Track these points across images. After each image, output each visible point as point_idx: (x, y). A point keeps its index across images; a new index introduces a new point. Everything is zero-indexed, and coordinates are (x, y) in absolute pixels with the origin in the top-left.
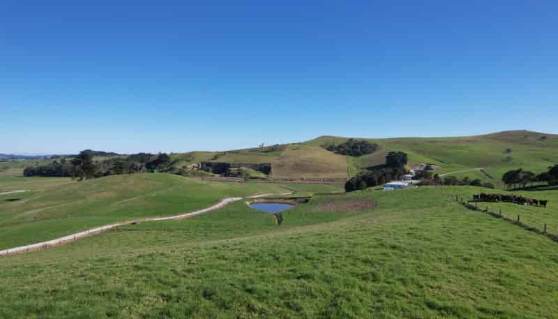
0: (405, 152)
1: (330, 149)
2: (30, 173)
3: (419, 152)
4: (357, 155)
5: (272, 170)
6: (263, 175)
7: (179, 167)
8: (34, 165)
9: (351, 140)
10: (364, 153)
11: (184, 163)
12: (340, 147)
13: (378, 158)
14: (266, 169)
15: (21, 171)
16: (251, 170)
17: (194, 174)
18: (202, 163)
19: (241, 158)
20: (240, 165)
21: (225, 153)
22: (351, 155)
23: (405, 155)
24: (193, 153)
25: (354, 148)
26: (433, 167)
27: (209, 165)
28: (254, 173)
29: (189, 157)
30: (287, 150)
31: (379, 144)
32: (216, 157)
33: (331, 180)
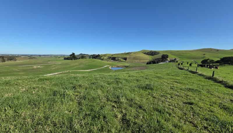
0: (167, 54)
1: (145, 53)
2: (65, 59)
3: (172, 55)
4: (153, 55)
5: (127, 59)
6: (124, 61)
7: (102, 58)
8: (66, 57)
9: (151, 51)
10: (155, 55)
11: (104, 57)
12: (148, 53)
13: (159, 56)
14: (125, 59)
15: (63, 59)
16: (121, 59)
17: (106, 60)
18: (109, 57)
19: (119, 56)
20: (119, 58)
21: (115, 54)
22: (151, 55)
23: (168, 55)
24: (107, 54)
25: (152, 53)
26: (177, 59)
27: (110, 57)
28: (122, 60)
29: (105, 55)
30: (132, 54)
31: (160, 52)
32: (112, 55)
33: (144, 62)
